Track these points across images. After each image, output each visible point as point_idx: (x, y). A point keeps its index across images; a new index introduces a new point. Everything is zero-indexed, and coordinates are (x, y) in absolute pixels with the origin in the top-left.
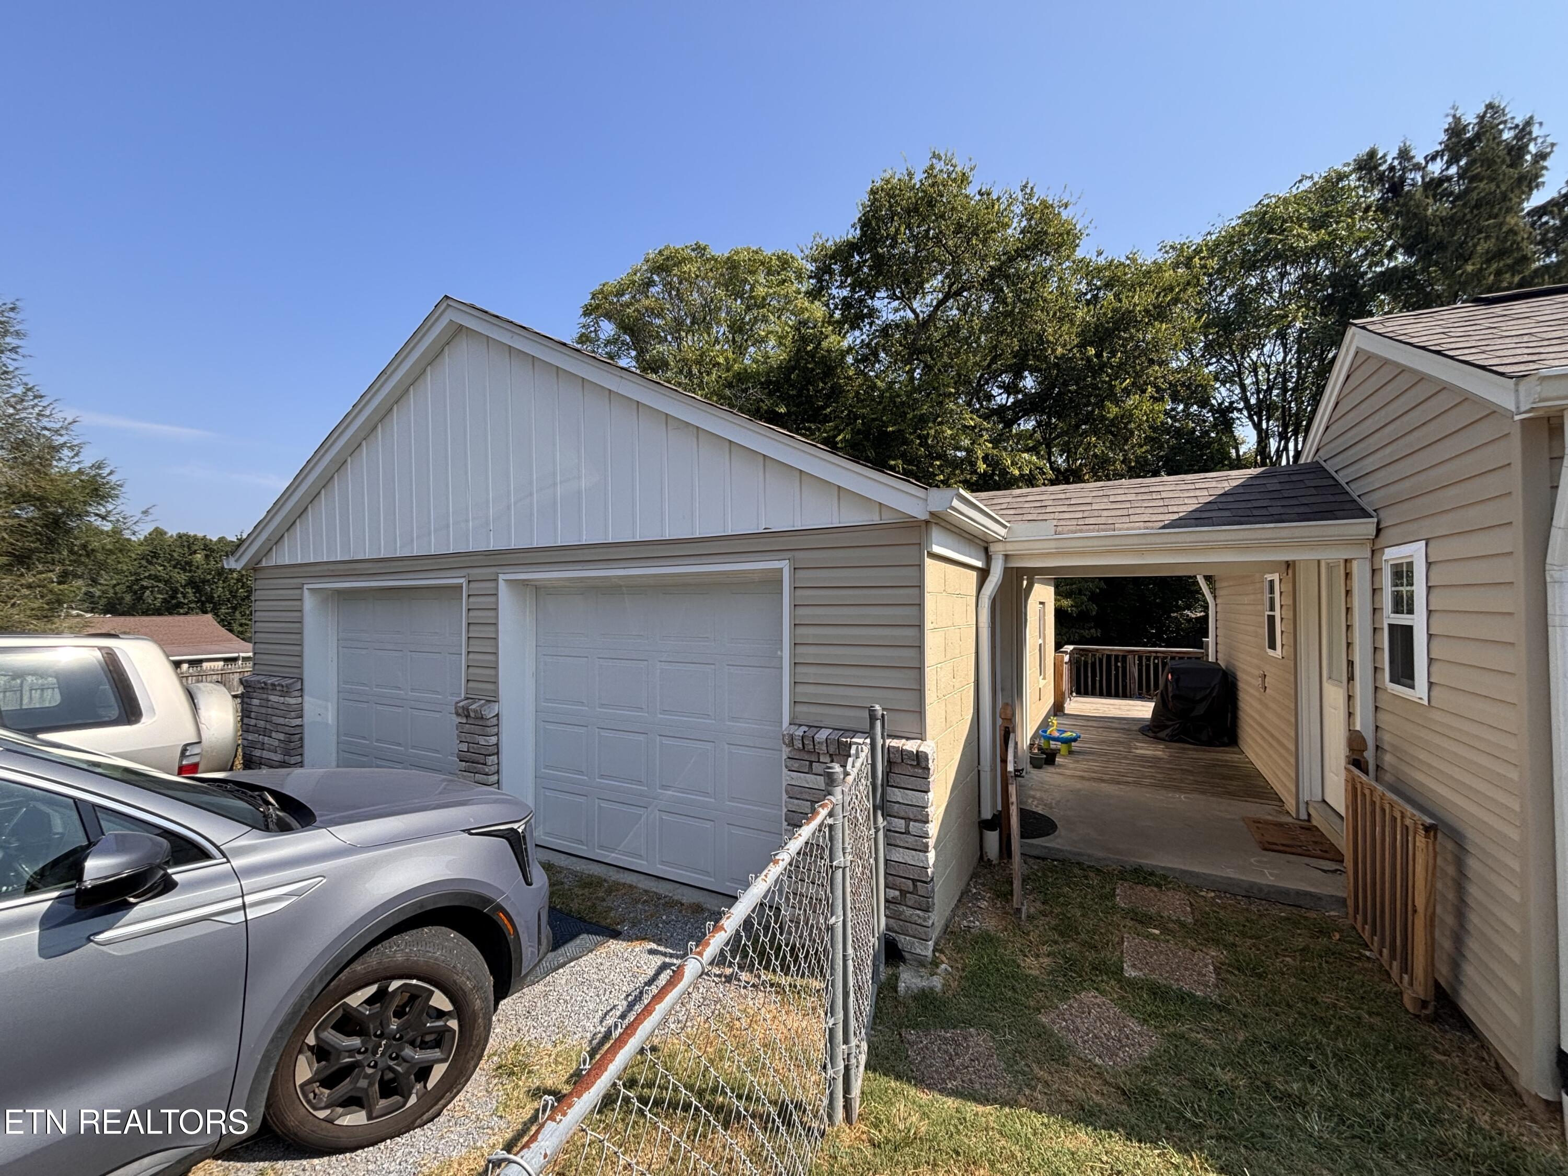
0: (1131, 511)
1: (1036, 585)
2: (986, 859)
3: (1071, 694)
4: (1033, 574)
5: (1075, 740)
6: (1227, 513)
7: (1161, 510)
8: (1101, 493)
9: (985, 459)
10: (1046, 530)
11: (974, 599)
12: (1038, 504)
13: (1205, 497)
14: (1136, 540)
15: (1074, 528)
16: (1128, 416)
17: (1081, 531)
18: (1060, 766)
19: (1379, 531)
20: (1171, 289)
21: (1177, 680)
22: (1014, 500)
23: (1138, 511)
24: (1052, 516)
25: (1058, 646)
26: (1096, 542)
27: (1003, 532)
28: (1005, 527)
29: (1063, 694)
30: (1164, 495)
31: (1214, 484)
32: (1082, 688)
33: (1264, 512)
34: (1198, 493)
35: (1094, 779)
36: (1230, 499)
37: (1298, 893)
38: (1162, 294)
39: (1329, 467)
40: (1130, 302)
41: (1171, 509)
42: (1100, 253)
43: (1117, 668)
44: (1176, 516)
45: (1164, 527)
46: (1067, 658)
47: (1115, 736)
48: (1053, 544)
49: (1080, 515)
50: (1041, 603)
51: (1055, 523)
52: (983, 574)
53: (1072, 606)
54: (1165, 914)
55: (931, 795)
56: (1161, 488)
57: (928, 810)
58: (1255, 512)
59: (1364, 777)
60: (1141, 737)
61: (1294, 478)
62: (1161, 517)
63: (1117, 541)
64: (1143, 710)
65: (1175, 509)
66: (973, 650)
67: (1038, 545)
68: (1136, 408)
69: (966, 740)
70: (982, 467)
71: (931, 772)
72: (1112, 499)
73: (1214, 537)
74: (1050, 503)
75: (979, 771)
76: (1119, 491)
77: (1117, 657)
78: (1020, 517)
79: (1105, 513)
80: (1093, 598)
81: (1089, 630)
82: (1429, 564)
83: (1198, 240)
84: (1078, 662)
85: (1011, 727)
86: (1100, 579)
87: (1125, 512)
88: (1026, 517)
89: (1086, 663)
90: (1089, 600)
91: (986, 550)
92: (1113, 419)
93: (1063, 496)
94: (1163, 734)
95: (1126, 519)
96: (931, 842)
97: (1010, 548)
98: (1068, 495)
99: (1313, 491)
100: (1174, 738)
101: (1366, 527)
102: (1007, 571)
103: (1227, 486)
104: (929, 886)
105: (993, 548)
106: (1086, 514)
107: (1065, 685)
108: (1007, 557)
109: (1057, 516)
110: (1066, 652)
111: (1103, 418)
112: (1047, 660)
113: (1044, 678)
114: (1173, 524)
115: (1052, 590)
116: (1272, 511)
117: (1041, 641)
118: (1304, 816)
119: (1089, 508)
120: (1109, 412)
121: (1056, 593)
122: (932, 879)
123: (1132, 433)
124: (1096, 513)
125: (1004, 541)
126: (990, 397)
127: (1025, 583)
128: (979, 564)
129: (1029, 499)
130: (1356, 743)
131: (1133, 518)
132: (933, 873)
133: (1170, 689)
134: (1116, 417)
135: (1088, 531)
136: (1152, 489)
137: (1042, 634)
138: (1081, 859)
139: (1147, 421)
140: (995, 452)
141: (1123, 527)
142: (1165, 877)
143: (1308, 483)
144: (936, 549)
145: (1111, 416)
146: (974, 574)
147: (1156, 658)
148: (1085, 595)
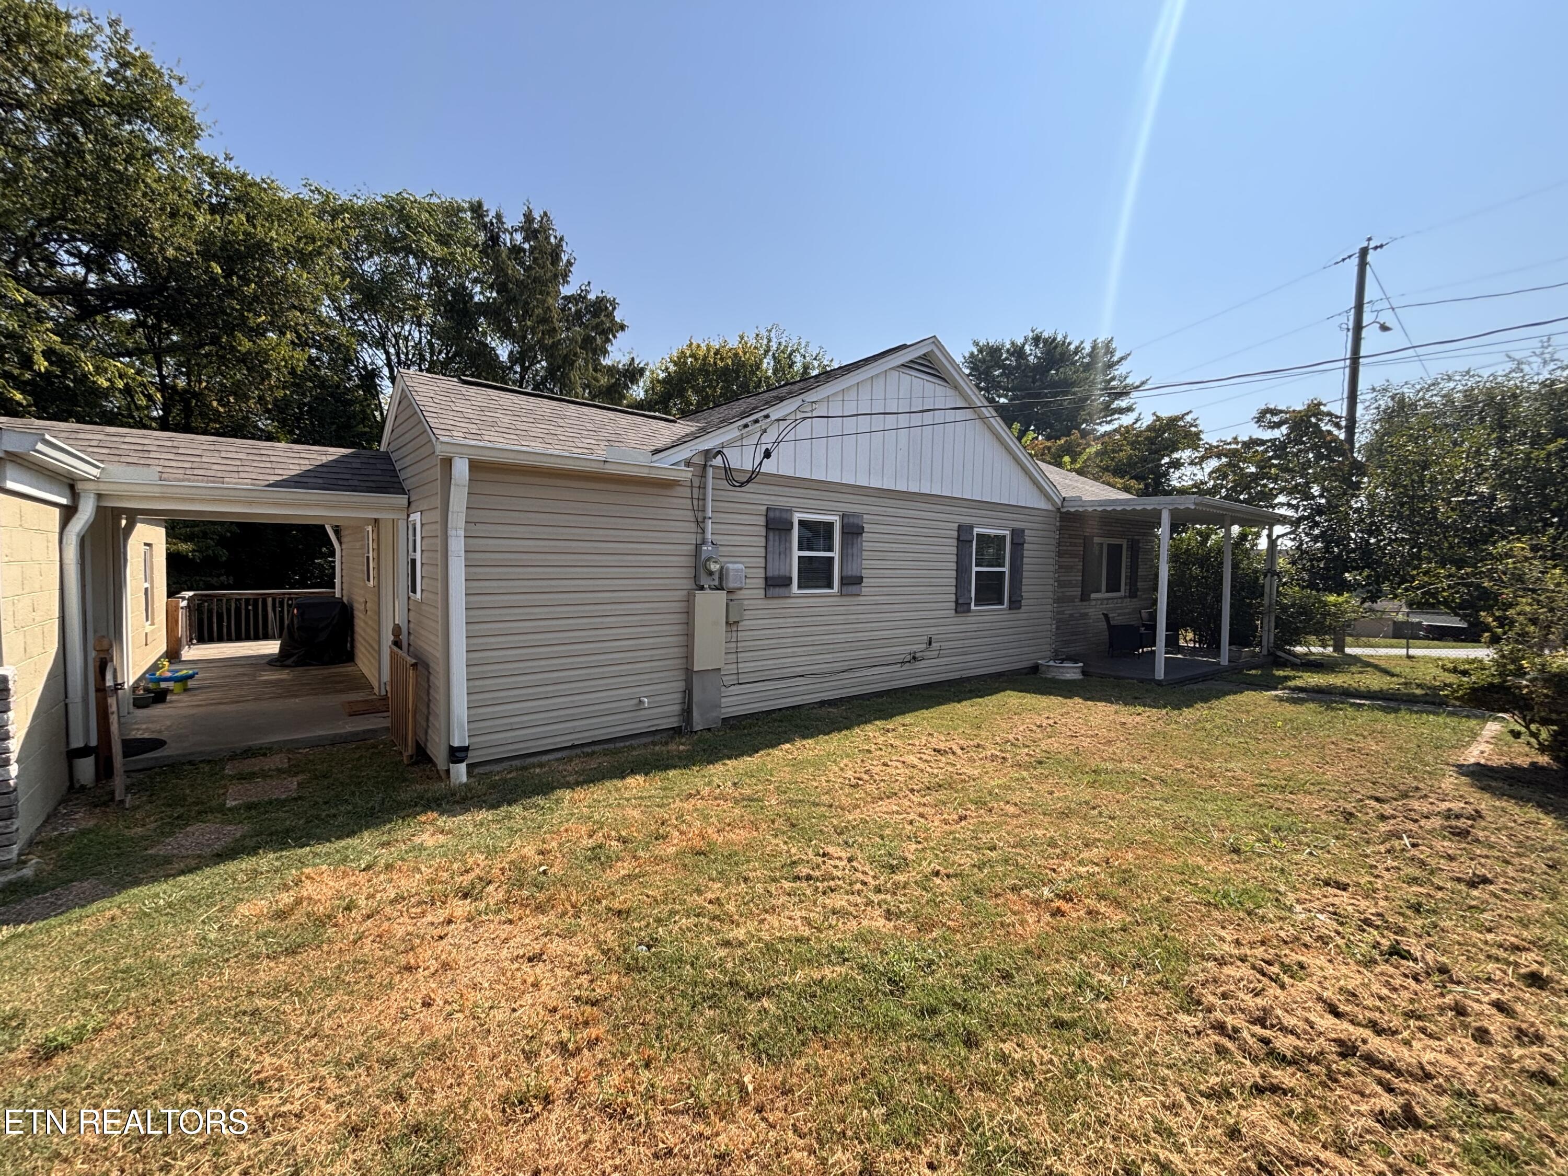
0: (240, 469)
1: (139, 525)
2: (77, 786)
3: (191, 640)
4: (134, 516)
5: (191, 677)
6: (320, 481)
7: (268, 471)
8: (212, 448)
9: (48, 354)
10: (150, 475)
11: (57, 536)
12: (140, 448)
13: (306, 466)
14: (243, 493)
15: (181, 476)
16: (263, 356)
17: (189, 480)
18: (171, 702)
19: (409, 503)
20: (314, 241)
21: (301, 614)
22: (108, 438)
23: (247, 469)
24: (157, 462)
25: (172, 593)
26: (204, 491)
27: (96, 472)
28: (98, 467)
29: (179, 641)
30: (272, 459)
31: (315, 456)
32: (203, 635)
33: (345, 483)
34: (301, 462)
35: (211, 704)
36: (325, 469)
37: (365, 732)
38: (304, 240)
39: (394, 457)
40: (266, 234)
41: (277, 471)
42: (228, 158)
43: (247, 611)
44: (280, 478)
45: (268, 486)
46: (184, 604)
47: (240, 670)
48: (157, 489)
49: (188, 465)
50: (146, 544)
51: (160, 469)
52: (68, 513)
53: (194, 551)
54: (266, 768)
55: (11, 714)
56: (270, 452)
57: (9, 728)
58: (341, 483)
59: (400, 652)
60: (268, 667)
61: (371, 461)
62: (267, 477)
63: (226, 492)
64: (272, 647)
65: (280, 472)
66: (57, 586)
67: (138, 488)
68: (273, 349)
69: (50, 674)
70: (42, 365)
71: (12, 692)
72: (223, 455)
73: (308, 497)
74: (155, 448)
75: (66, 705)
76: (231, 449)
77: (247, 601)
78: (117, 458)
79: (215, 467)
80: (223, 542)
81: (218, 577)
82: (422, 525)
83: (344, 198)
84: (199, 609)
85: (108, 657)
86: (232, 523)
87: (235, 469)
88: (123, 459)
89: (210, 611)
90: (217, 545)
91: (72, 487)
92: (245, 354)
93: (170, 444)
94: (289, 662)
95: (236, 475)
96: (13, 757)
97: (104, 488)
98: (175, 444)
99: (379, 472)
100: (297, 664)
101: (402, 500)
102: (101, 511)
103: (325, 459)
104: (12, 796)
105: (80, 486)
106: (195, 465)
107: (182, 629)
108: (99, 496)
109: (162, 462)
110: (184, 599)
111: (233, 349)
112: (156, 604)
113: (153, 624)
114: (276, 484)
115: (162, 531)
116: (350, 482)
117: (147, 585)
118: (383, 693)
119: (198, 459)
120: (240, 345)
121: (168, 535)
122: (15, 790)
123: (269, 375)
124: (206, 466)
125: (97, 480)
126: (52, 262)
127: (124, 522)
128: (64, 501)
129: (127, 440)
130: (397, 630)
131: (242, 475)
132: (16, 784)
133: (295, 621)
134: (249, 352)
135: (197, 481)
136: (263, 452)
137: (148, 575)
138: (191, 758)
139: (285, 366)
140: (67, 349)
141: (232, 481)
142: (270, 749)
143: (379, 466)
144: (10, 485)
145: (243, 349)
146: (57, 511)
147: (289, 599)
148: (212, 539)
